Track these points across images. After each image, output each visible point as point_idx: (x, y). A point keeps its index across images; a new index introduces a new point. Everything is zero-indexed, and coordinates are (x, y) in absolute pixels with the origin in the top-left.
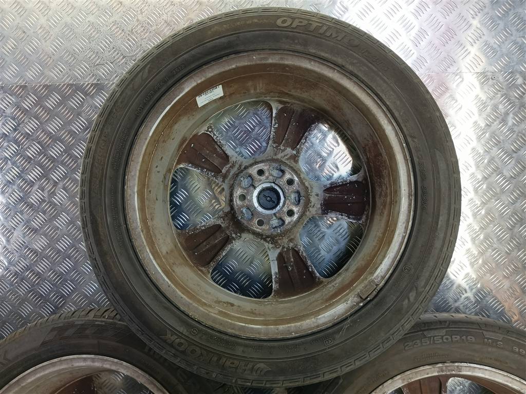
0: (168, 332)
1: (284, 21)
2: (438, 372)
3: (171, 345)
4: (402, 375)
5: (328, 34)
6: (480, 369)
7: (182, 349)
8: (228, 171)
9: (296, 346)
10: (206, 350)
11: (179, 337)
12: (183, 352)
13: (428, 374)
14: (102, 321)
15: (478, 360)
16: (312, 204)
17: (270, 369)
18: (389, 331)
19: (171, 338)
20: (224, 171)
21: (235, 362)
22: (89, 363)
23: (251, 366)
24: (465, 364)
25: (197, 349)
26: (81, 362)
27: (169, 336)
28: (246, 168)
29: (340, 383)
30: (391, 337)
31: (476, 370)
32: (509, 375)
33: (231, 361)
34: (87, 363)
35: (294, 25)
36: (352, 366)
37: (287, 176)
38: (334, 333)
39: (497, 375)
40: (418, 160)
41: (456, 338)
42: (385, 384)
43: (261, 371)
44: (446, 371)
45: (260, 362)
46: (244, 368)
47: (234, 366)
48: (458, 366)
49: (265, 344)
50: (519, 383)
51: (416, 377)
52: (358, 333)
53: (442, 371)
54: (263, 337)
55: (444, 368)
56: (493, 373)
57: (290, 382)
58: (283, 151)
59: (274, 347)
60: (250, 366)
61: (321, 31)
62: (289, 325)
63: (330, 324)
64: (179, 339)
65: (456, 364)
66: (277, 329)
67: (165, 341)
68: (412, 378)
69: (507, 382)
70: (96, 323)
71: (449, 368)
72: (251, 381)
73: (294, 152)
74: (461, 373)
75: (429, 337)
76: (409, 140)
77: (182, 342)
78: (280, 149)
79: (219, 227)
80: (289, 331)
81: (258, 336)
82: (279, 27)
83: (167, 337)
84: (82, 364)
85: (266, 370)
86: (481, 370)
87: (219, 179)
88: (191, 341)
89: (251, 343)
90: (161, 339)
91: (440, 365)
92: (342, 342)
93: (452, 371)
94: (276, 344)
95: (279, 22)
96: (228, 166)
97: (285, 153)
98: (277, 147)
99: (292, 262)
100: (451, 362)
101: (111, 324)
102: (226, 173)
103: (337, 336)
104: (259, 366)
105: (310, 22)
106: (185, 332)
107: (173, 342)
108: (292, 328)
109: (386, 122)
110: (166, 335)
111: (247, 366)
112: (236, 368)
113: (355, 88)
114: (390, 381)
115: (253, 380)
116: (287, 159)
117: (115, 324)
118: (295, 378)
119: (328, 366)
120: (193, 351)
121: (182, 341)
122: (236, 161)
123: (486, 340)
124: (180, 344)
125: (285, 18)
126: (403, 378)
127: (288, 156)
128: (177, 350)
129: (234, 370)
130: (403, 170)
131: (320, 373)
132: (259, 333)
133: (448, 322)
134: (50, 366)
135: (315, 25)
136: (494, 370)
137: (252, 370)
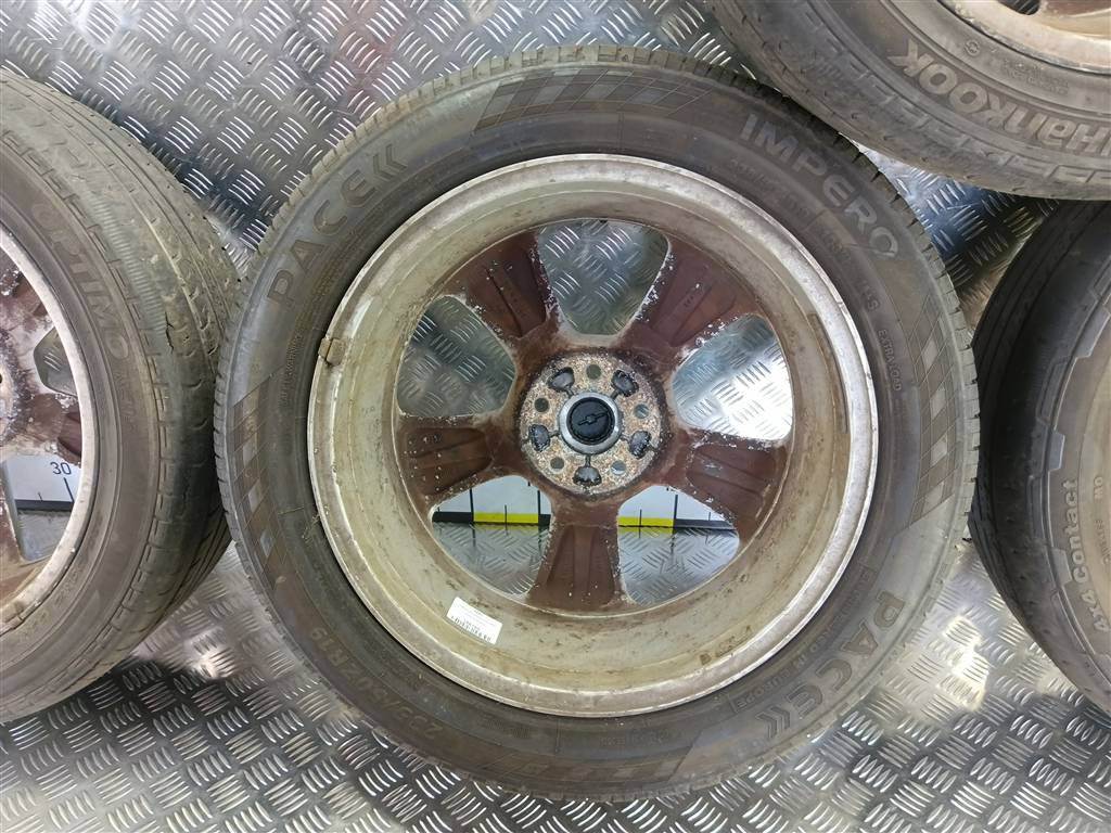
0: (913, 46)
3: (915, 82)
7: (942, 89)
10: (1000, 94)
11: (938, 60)
12: (943, 100)
14: (623, 69)
19: (916, 61)
21: (1068, 125)
22: (592, 175)
25: (980, 92)
26: (572, 173)
27: (913, 55)
33: (1058, 122)
34: (587, 175)
46: (1085, 139)
47: (1062, 134)
64: (936, 66)
67: (900, 71)
70: (610, 73)
72: (1090, 173)
77: (945, 73)
83: (908, 58)
84: (576, 176)
88: (967, 72)
90: (890, 63)
101: (649, 74)
106: (952, 48)
107: (919, 74)
110: (906, 55)
112: (1066, 140)
115: (1095, 171)
117: (657, 74)
120: (969, 98)
121: (945, 70)
124: (938, 79)
128: (927, 94)
129: (1060, 143)
134: (497, 182)
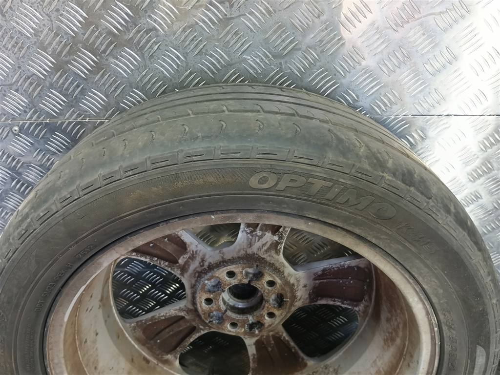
1: (263, 181)
5: (342, 199)
8: (187, 263)
16: (299, 298)
20: (181, 261)
28: (211, 268)
35: (281, 186)
37: (267, 278)
40: (449, 349)
58: (261, 237)
61: (330, 195)
73: (276, 238)
76: (445, 328)
78: (256, 234)
79: (182, 318)
82: (254, 189)
87: (176, 270)
95: (254, 182)
96: (187, 256)
97: (263, 240)
98: (251, 232)
99: (272, 344)
102: (184, 265)
105: (310, 180)
109: (416, 299)
113: (376, 258)
116: (266, 251)
122: (196, 252)
125: (265, 175)
127: (268, 245)
130: (427, 349)
135: (319, 184)
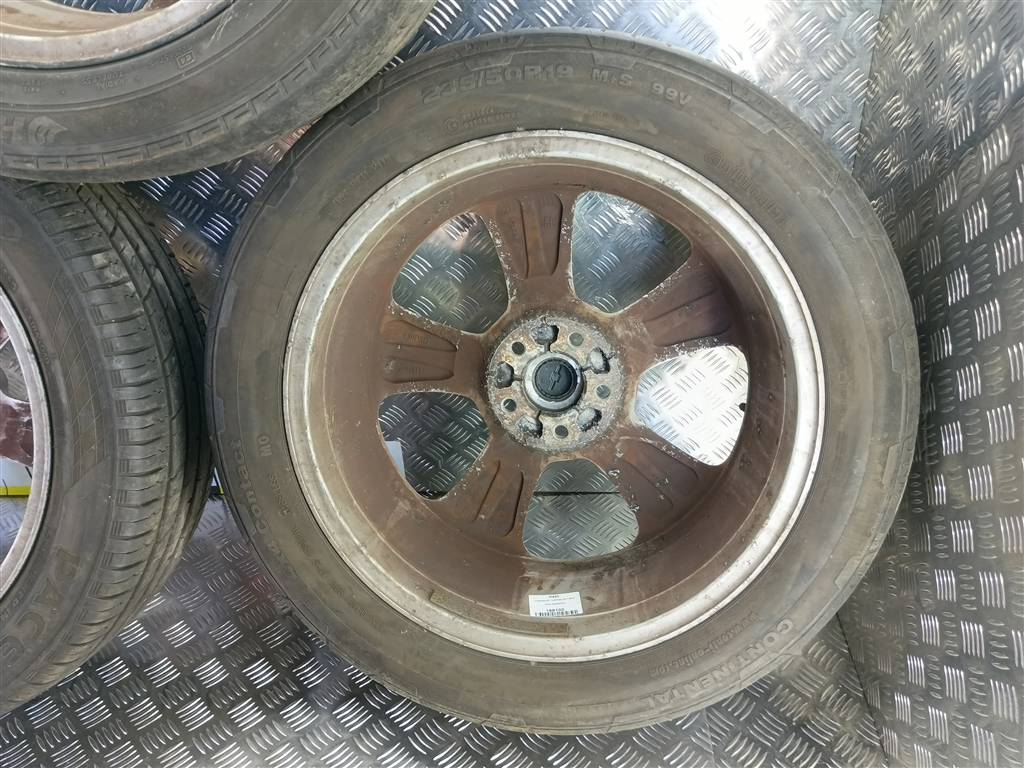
2: (501, 154)
4: (426, 163)
6: (588, 141)
9: (116, 75)
13: (479, 160)
15: (580, 119)
17: (65, 129)
18: (319, 26)
23: (22, 124)
24: (555, 133)
29: (291, 185)
30: (328, 41)
31: (580, 144)
32: (644, 150)
36: (249, 115)
38: (200, 39)
39: (624, 153)
41: (532, 70)
42: (391, 185)
43: (46, 134)
44: (517, 152)
45: (43, 114)
48: (541, 138)
49: (50, 75)
50: (664, 168)
51: (457, 168)
52: (248, 34)
53: (509, 151)
54: (46, 61)
55: (514, 144)
56: (612, 150)
57: (120, 157)
59: (70, 81)
60: (19, 124)
62: (105, 32)
63: (194, 22)
65: (537, 134)
66: (80, 43)
68: (448, 170)
69: (641, 166)
71: (524, 144)
74: (548, 154)
75: (475, 72)
80: (105, 45)
81: (36, 60)
85: (56, 132)
86: (590, 145)
89: (18, 73)
91: (503, 137)
92: (214, 58)
93: (529, 150)
94: (75, 74)
100: (527, 130)
103: (205, 46)
104: (40, 123)
108: (114, 39)
111: (12, 124)
114: (399, 179)
118: (126, 146)
119: (193, 115)
123: (596, 71)
126: (428, 170)
131: (178, 132)
132: (40, 55)
133: (522, 38)
136: (614, 141)
137: (25, 130)
